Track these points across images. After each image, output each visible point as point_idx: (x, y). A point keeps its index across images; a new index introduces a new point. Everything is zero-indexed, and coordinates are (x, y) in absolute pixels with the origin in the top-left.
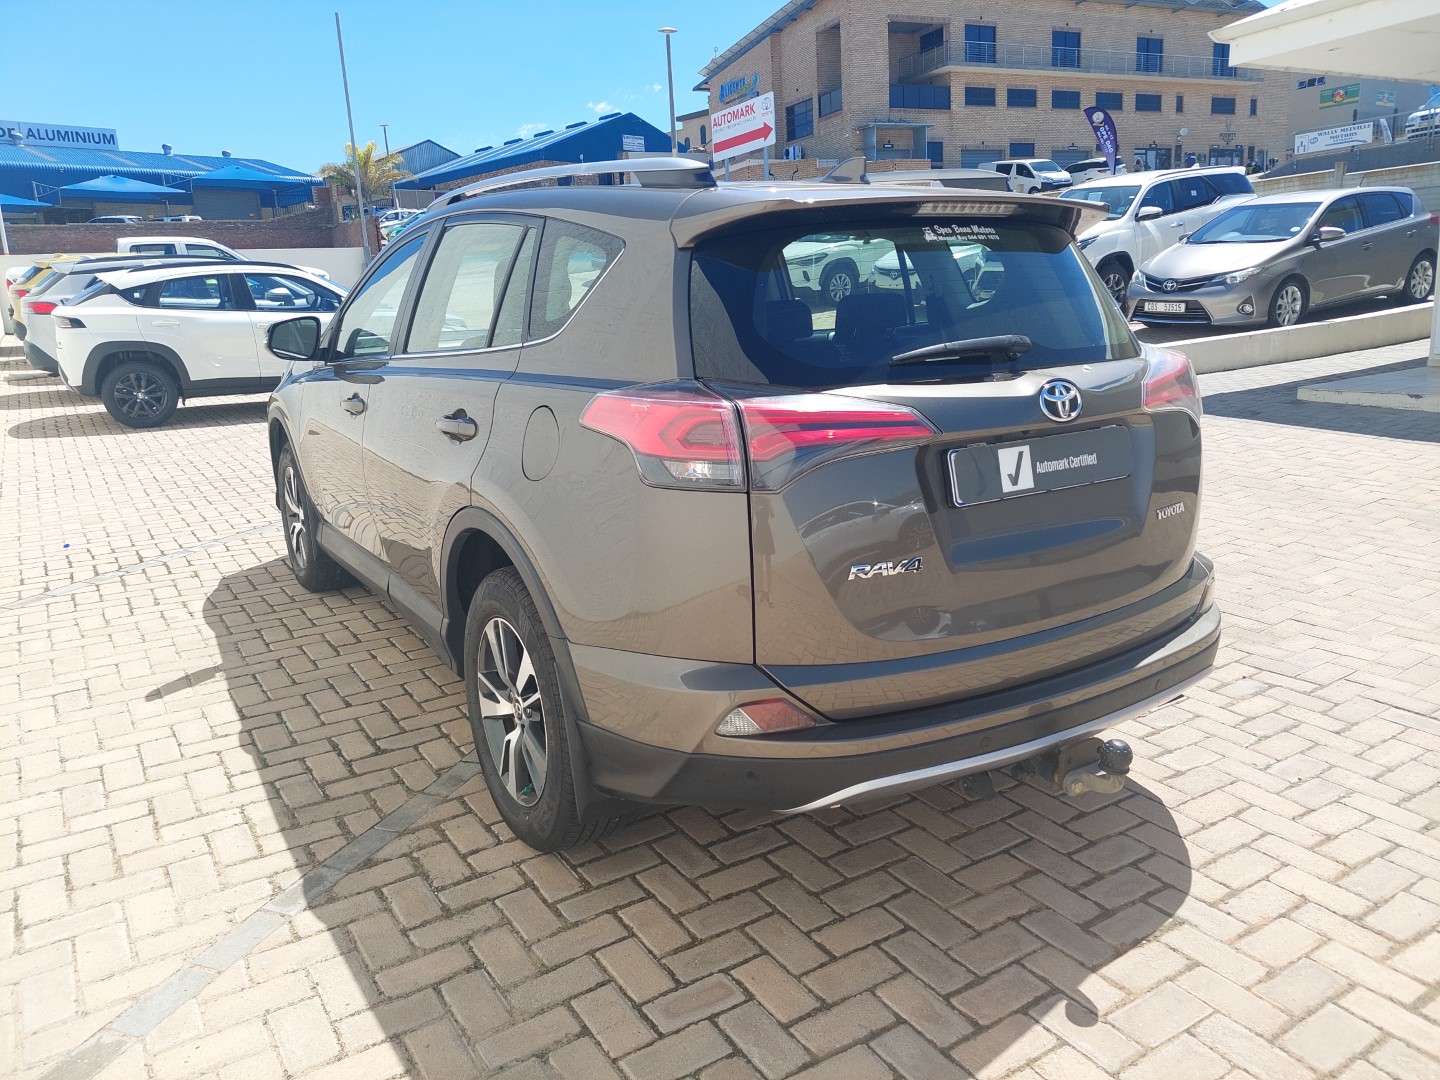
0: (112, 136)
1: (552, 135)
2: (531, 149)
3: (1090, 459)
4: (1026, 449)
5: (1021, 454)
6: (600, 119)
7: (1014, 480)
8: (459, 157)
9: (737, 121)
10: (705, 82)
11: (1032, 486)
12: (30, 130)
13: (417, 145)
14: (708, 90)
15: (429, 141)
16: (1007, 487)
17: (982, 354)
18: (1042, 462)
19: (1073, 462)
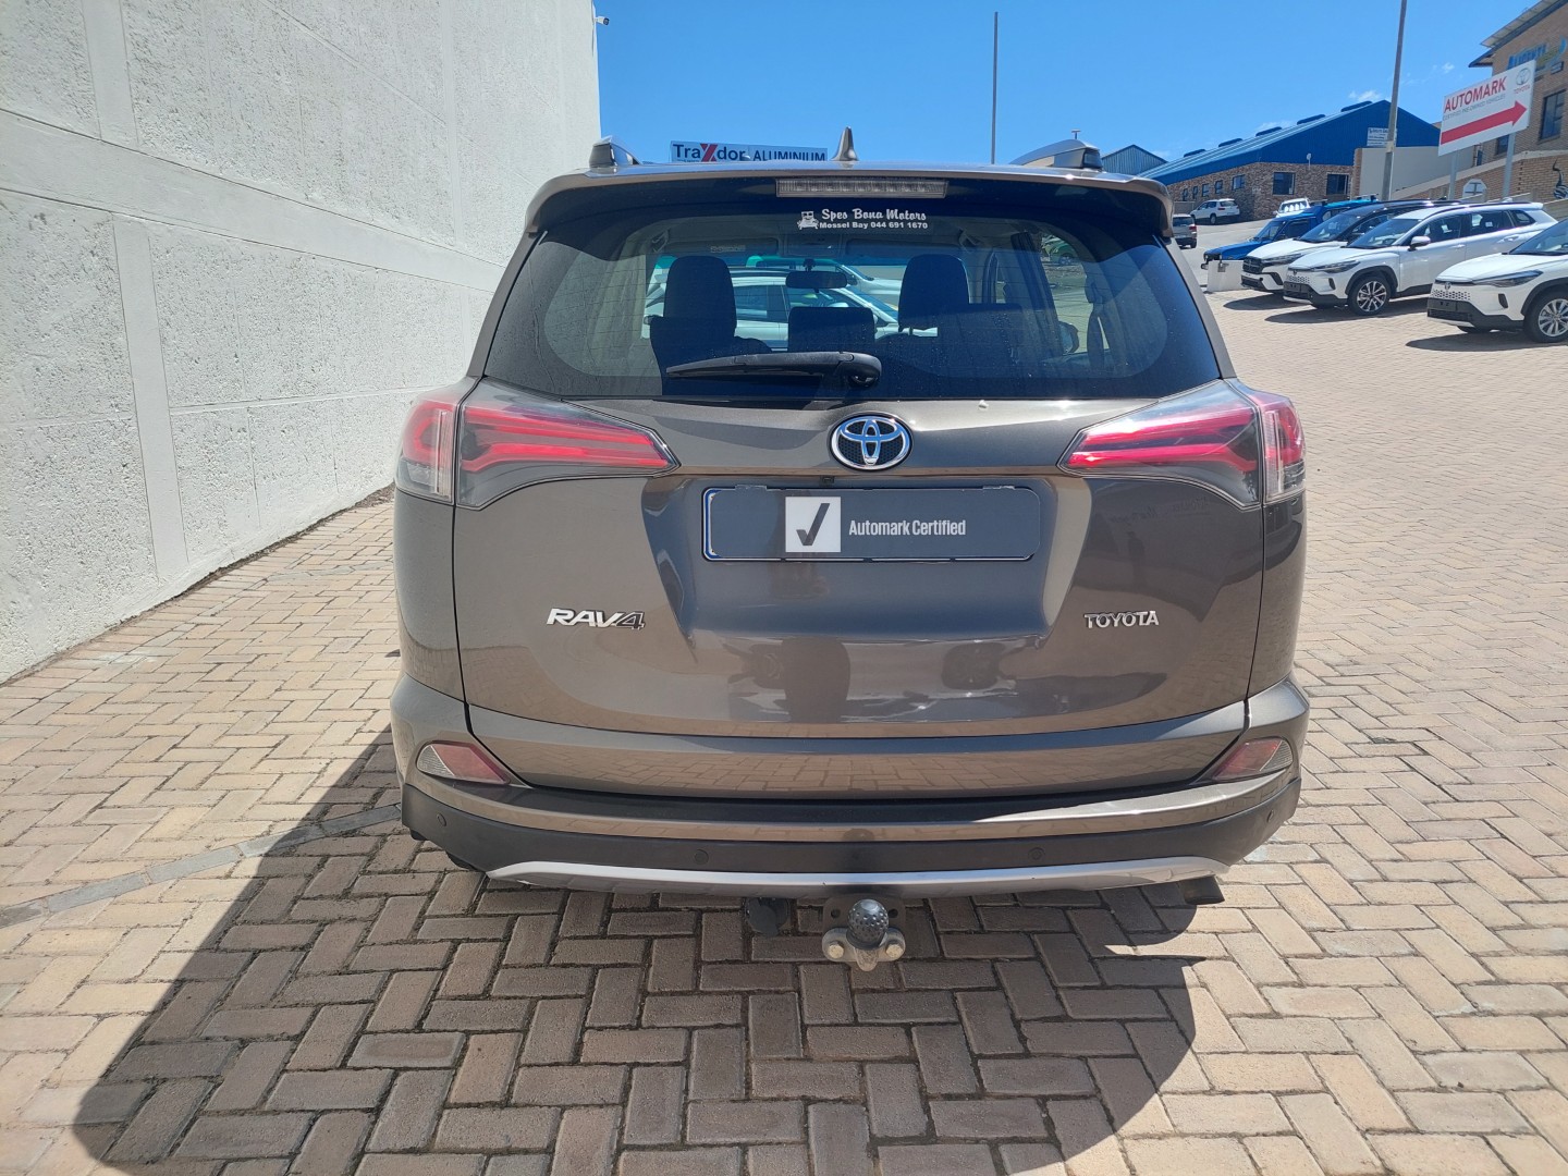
0: (823, 155)
1: (1279, 132)
2: (1247, 150)
3: (957, 528)
4: (835, 503)
5: (824, 508)
6: (1343, 110)
7: (808, 538)
8: (1165, 162)
9: (1480, 101)
10: (1488, 55)
11: (837, 549)
12: (757, 152)
13: (1120, 151)
14: (1490, 64)
15: (1134, 146)
16: (793, 545)
17: (806, 374)
18: (860, 520)
19: (918, 527)
